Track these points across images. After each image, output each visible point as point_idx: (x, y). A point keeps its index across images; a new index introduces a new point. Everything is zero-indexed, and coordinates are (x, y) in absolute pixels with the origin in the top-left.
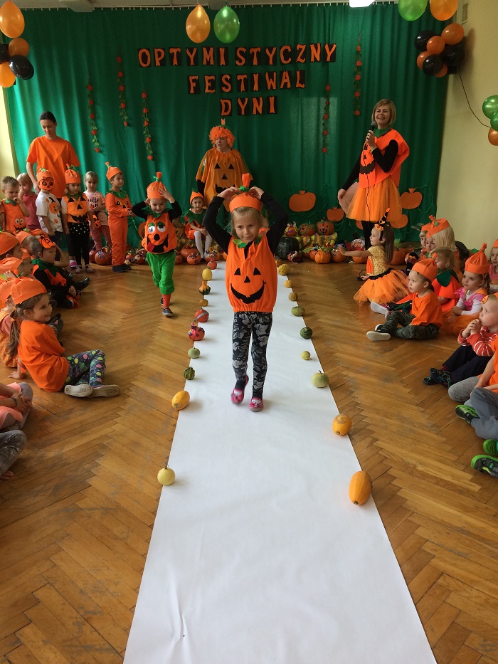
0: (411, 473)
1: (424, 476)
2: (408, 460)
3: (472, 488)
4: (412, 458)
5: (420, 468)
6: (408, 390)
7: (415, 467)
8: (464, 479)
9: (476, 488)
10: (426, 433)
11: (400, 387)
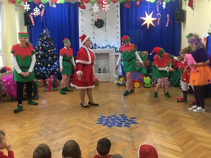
0: (163, 147)
1: (166, 148)
2: (162, 144)
3: (179, 151)
4: (163, 143)
5: (165, 146)
6: (164, 126)
7: (164, 145)
8: (178, 148)
9: (181, 151)
10: (169, 137)
11: (162, 125)
